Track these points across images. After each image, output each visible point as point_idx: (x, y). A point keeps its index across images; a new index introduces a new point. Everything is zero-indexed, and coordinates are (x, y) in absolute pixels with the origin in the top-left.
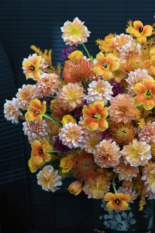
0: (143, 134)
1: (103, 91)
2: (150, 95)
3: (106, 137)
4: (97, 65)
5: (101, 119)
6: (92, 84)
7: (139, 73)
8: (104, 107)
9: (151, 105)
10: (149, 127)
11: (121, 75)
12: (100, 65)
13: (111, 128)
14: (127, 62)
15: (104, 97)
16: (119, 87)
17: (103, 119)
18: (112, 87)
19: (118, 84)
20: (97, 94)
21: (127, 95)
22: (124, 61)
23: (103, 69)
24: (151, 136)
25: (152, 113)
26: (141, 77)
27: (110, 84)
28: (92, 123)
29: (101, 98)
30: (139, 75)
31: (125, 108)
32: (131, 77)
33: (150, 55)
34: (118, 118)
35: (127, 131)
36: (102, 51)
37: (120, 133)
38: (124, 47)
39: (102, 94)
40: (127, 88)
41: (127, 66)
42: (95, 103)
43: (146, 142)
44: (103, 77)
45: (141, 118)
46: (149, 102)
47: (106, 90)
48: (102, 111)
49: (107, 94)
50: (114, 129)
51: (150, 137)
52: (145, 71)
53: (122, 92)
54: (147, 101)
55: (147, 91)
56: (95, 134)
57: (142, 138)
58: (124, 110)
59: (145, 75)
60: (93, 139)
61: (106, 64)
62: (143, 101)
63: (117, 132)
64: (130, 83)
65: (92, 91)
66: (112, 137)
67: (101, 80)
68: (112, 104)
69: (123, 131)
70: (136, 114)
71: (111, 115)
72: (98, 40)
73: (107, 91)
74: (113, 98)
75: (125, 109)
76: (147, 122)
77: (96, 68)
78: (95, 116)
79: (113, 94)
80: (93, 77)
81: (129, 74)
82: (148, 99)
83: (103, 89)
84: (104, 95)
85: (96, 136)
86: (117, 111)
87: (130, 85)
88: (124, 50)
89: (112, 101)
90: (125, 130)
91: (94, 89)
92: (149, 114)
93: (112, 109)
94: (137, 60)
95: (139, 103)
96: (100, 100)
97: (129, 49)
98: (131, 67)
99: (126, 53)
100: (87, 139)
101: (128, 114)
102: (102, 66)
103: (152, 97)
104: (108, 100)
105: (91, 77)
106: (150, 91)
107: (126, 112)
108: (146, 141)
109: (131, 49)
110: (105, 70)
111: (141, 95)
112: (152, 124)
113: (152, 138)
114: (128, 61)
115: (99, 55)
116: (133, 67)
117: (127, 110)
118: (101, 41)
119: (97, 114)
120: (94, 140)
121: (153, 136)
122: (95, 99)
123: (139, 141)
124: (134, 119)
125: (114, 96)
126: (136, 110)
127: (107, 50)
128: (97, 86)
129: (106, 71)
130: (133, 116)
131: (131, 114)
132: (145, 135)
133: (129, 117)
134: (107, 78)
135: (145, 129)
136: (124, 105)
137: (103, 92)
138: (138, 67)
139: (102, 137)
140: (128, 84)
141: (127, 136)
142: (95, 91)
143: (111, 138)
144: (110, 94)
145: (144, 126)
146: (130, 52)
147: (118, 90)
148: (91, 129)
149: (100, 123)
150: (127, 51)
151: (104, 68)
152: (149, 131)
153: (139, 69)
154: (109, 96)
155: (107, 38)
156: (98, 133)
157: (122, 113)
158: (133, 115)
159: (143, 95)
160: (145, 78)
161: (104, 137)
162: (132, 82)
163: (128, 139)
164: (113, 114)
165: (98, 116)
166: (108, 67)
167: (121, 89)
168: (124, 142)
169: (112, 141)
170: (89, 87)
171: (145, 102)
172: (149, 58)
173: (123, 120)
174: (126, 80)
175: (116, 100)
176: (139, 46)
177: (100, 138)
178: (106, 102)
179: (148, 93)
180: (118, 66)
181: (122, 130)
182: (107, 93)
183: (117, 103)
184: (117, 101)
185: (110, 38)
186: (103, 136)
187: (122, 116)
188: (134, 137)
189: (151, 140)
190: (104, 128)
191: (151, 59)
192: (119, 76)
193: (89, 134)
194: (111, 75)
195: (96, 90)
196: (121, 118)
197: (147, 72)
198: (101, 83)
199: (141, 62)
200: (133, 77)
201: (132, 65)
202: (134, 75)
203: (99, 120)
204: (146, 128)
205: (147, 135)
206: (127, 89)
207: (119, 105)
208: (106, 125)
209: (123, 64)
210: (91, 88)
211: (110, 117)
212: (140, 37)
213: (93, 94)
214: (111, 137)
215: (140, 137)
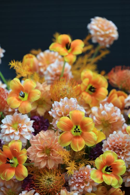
0: (74, 182)
1: (21, 128)
2: (79, 132)
3: (26, 188)
4: (12, 94)
5: (18, 164)
6: (6, 119)
7: (66, 103)
8: (22, 149)
9: (80, 145)
10: (82, 172)
11: (44, 106)
12: (16, 95)
13: (32, 176)
14: (52, 89)
15: (21, 136)
16: (42, 122)
17: (20, 165)
18: (33, 121)
19: (41, 118)
20: (13, 133)
21: (51, 132)
22: (48, 88)
23: (19, 100)
24: (85, 184)
25: (84, 153)
26: (68, 108)
27: (29, 119)
28: (7, 171)
29: (17, 138)
30: (66, 106)
31: (50, 148)
32: (55, 109)
33: (82, 78)
34: (41, 162)
35: (54, 179)
36: (19, 76)
37: (44, 181)
38: (49, 69)
39: (20, 131)
40: (51, 123)
41: (52, 94)
42: (10, 144)
43: (78, 192)
44: (19, 110)
45: (71, 161)
46: (77, 140)
47: (24, 126)
48: (19, 154)
49: (26, 132)
50: (36, 177)
51: (83, 185)
52: (73, 100)
53: (45, 128)
54: (75, 139)
55: (75, 127)
56: (12, 184)
57: (73, 186)
58: (48, 152)
59: (74, 105)
60: (10, 191)
61: (23, 93)
62: (71, 139)
63: (40, 180)
64: (54, 116)
65: (6, 129)
66: (34, 187)
67: (18, 113)
68: (32, 144)
69: (49, 179)
70: (63, 157)
71: (31, 159)
72: (12, 62)
73: (25, 128)
74: (34, 136)
75: (50, 150)
76: (79, 166)
77: (11, 98)
78: (11, 161)
79: (34, 131)
80: (8, 109)
81: (53, 105)
82: (77, 137)
83: (20, 125)
84: (22, 134)
85: (14, 187)
86: (39, 154)
87: (54, 118)
88: (49, 72)
89: (32, 140)
90: (50, 177)
91: (8, 125)
92: (82, 155)
93: (32, 151)
94: (64, 86)
95: (65, 142)
96: (16, 141)
97: (55, 70)
98: (56, 96)
99: (52, 76)
100: (2, 192)
101: (53, 156)
102: (18, 95)
103: (82, 135)
104: (27, 140)
105: (5, 109)
106: (79, 127)
107: (51, 155)
108: (78, 190)
109: (58, 71)
110: (23, 100)
111: (68, 132)
112: (86, 168)
113: (85, 187)
114: (52, 87)
115: (14, 81)
116: (59, 96)
117: (52, 151)
118: (17, 63)
119: (13, 158)
120: (12, 192)
121: (86, 184)
122: (11, 139)
123: (70, 191)
124: (62, 162)
125: (35, 133)
126: (63, 151)
127: (24, 74)
128: (12, 121)
129: (23, 102)
130: (60, 160)
131: (57, 156)
132: (77, 183)
133: (55, 160)
134: (25, 111)
135: (76, 175)
136: (48, 145)
137: (20, 130)
138: (65, 95)
139: (22, 188)
140: (53, 118)
141: (53, 185)
142: (10, 128)
143: (34, 189)
144: (29, 132)
145: (75, 171)
146: (57, 75)
147: (41, 126)
148: (6, 178)
149: (17, 170)
150: (53, 73)
151: (20, 98)
152: (81, 178)
153: (65, 98)
154: (28, 134)
155: (27, 58)
156: (16, 183)
157: (46, 156)
158: (59, 158)
159: (70, 132)
160: (74, 109)
161: (24, 187)
162: (57, 116)
163: (55, 190)
164: (35, 158)
165: (14, 161)
166: (26, 96)
167: (46, 124)
168: (50, 192)
169: (35, 193)
170: (2, 123)
171: (73, 141)
172: (80, 82)
173: (47, 164)
174: (50, 112)
175: (37, 138)
176: (68, 66)
177: (20, 188)
178: (25, 142)
179: (77, 129)
180: (39, 95)
181: (47, 177)
182: (26, 130)
183: (38, 143)
184: (39, 140)
185: (30, 57)
186: (22, 186)
187: (45, 159)
188: (63, 186)
189: (85, 189)
190: (23, 176)
191: (82, 84)
192: (42, 107)
193: (4, 184)
194: (30, 107)
195: (11, 126)
196: (44, 162)
197: (76, 101)
198: (17, 117)
199: (69, 89)
200: (59, 108)
201: (57, 92)
202: (59, 106)
203: (15, 166)
204: (78, 174)
205: (80, 183)
206: (52, 125)
207: (42, 146)
208: (25, 172)
209: (47, 92)
210: (4, 124)
211: (30, 161)
212: (67, 56)
213: (7, 132)
214: (32, 187)
215: (71, 186)
